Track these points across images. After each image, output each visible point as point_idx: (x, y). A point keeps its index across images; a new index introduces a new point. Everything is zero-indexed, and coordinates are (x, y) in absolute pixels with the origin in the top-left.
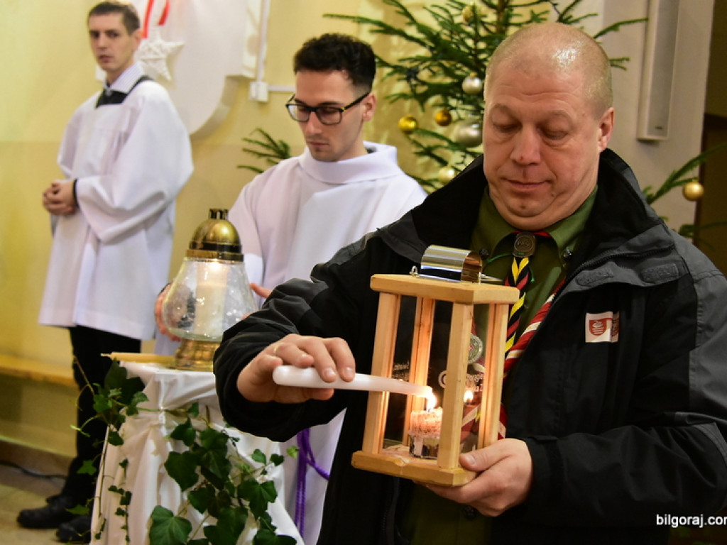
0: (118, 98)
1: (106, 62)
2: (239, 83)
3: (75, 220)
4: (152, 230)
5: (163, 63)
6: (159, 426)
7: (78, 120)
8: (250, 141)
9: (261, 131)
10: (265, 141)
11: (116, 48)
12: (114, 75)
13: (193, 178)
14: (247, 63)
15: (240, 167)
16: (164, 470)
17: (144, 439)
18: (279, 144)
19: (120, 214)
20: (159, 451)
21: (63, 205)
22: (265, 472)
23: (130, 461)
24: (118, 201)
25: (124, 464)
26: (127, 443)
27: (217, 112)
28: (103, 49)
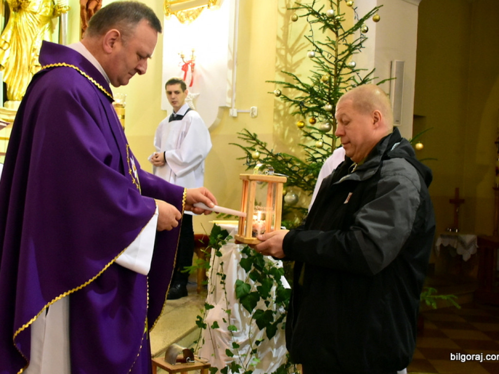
0: (180, 117)
1: (175, 104)
2: (225, 109)
3: (165, 168)
4: (196, 171)
5: (192, 102)
6: (237, 248)
7: (161, 127)
8: (240, 134)
9: (245, 130)
10: (247, 133)
11: (179, 97)
12: (177, 109)
13: (212, 150)
14: (228, 101)
15: (230, 144)
16: (239, 265)
17: (231, 254)
18: (253, 135)
19: (185, 164)
20: (237, 258)
21: (160, 162)
22: (278, 264)
23: (225, 262)
24: (184, 159)
25: (222, 264)
26: (224, 254)
27: (215, 122)
28: (174, 99)
